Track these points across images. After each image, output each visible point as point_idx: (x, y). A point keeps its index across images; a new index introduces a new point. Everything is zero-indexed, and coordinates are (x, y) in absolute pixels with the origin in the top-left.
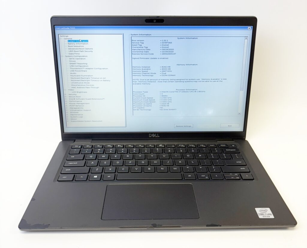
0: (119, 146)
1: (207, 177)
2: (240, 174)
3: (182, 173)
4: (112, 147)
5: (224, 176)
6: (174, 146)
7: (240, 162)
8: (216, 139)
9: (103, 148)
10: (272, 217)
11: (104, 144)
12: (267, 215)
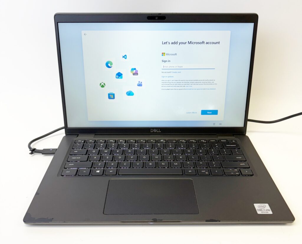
0: (121, 141)
1: (207, 173)
2: (240, 170)
3: (183, 168)
4: (114, 142)
5: (224, 171)
6: (175, 141)
7: (240, 158)
8: (216, 134)
9: (105, 142)
10: (270, 212)
11: (107, 139)
12: (265, 211)
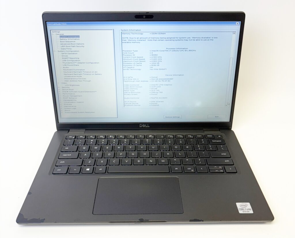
0: (111, 136)
1: (192, 170)
2: (224, 167)
3: (170, 165)
4: (104, 138)
5: (209, 168)
6: (163, 137)
7: (225, 154)
8: (203, 129)
9: (95, 138)
10: (251, 212)
11: (97, 135)
12: (247, 210)
